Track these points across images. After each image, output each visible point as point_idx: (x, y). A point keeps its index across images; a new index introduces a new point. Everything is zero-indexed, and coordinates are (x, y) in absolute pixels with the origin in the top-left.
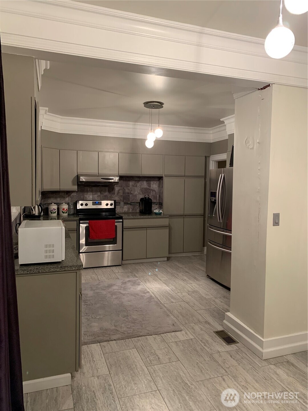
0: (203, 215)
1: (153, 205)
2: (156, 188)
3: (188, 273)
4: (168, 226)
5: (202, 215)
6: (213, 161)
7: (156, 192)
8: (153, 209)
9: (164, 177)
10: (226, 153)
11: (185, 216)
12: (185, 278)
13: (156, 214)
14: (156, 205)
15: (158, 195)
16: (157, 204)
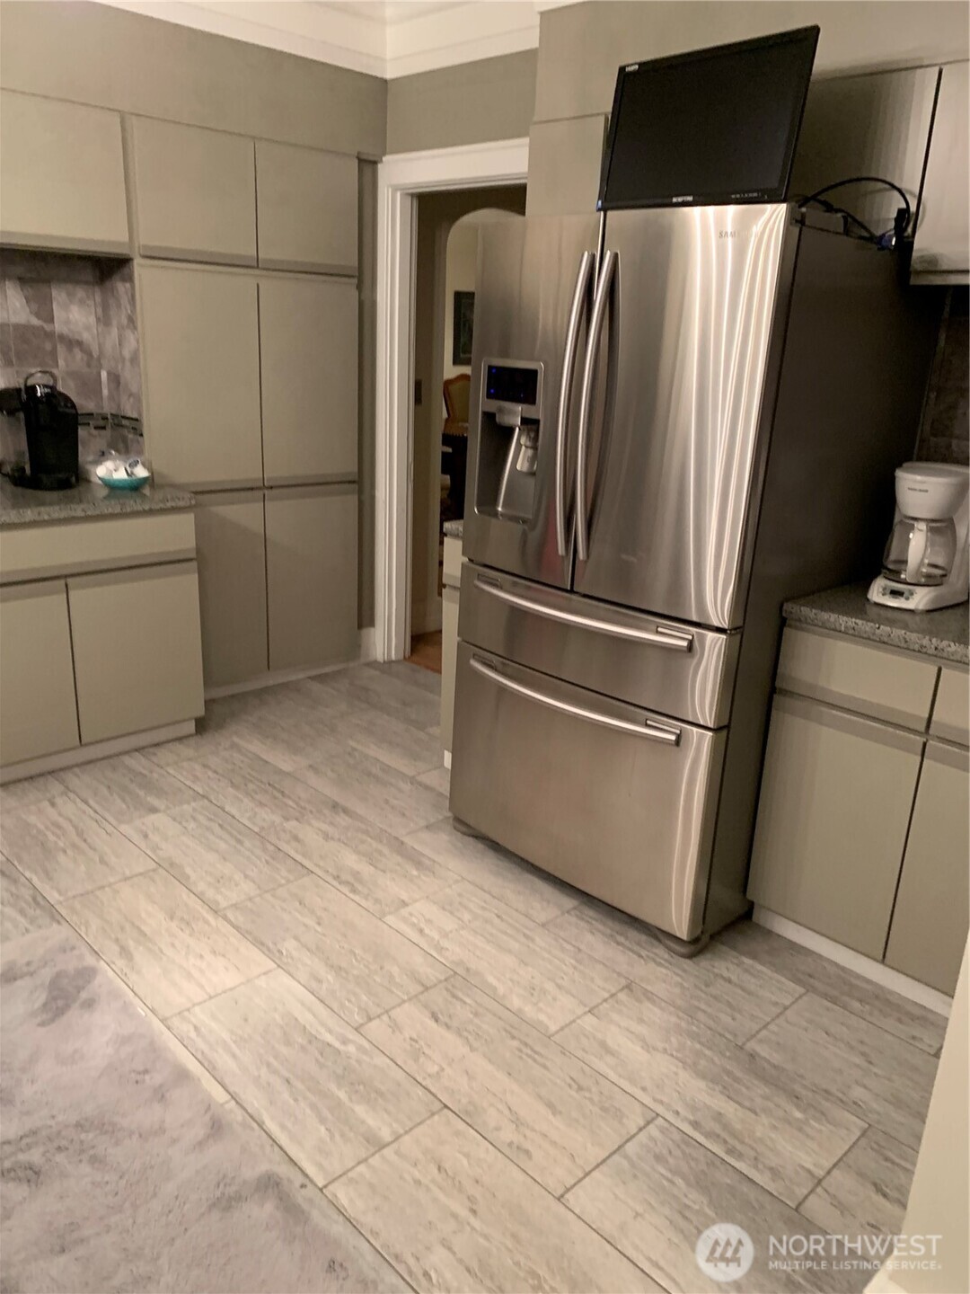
0: (356, 478)
1: (82, 432)
2: (88, 328)
3: (346, 811)
4: (193, 555)
5: (350, 482)
6: (395, 189)
7: (89, 354)
8: (85, 456)
9: (137, 261)
10: (526, 140)
11: (271, 488)
12: (350, 860)
13: (113, 488)
14: (96, 428)
15: (104, 375)
16: (101, 423)
